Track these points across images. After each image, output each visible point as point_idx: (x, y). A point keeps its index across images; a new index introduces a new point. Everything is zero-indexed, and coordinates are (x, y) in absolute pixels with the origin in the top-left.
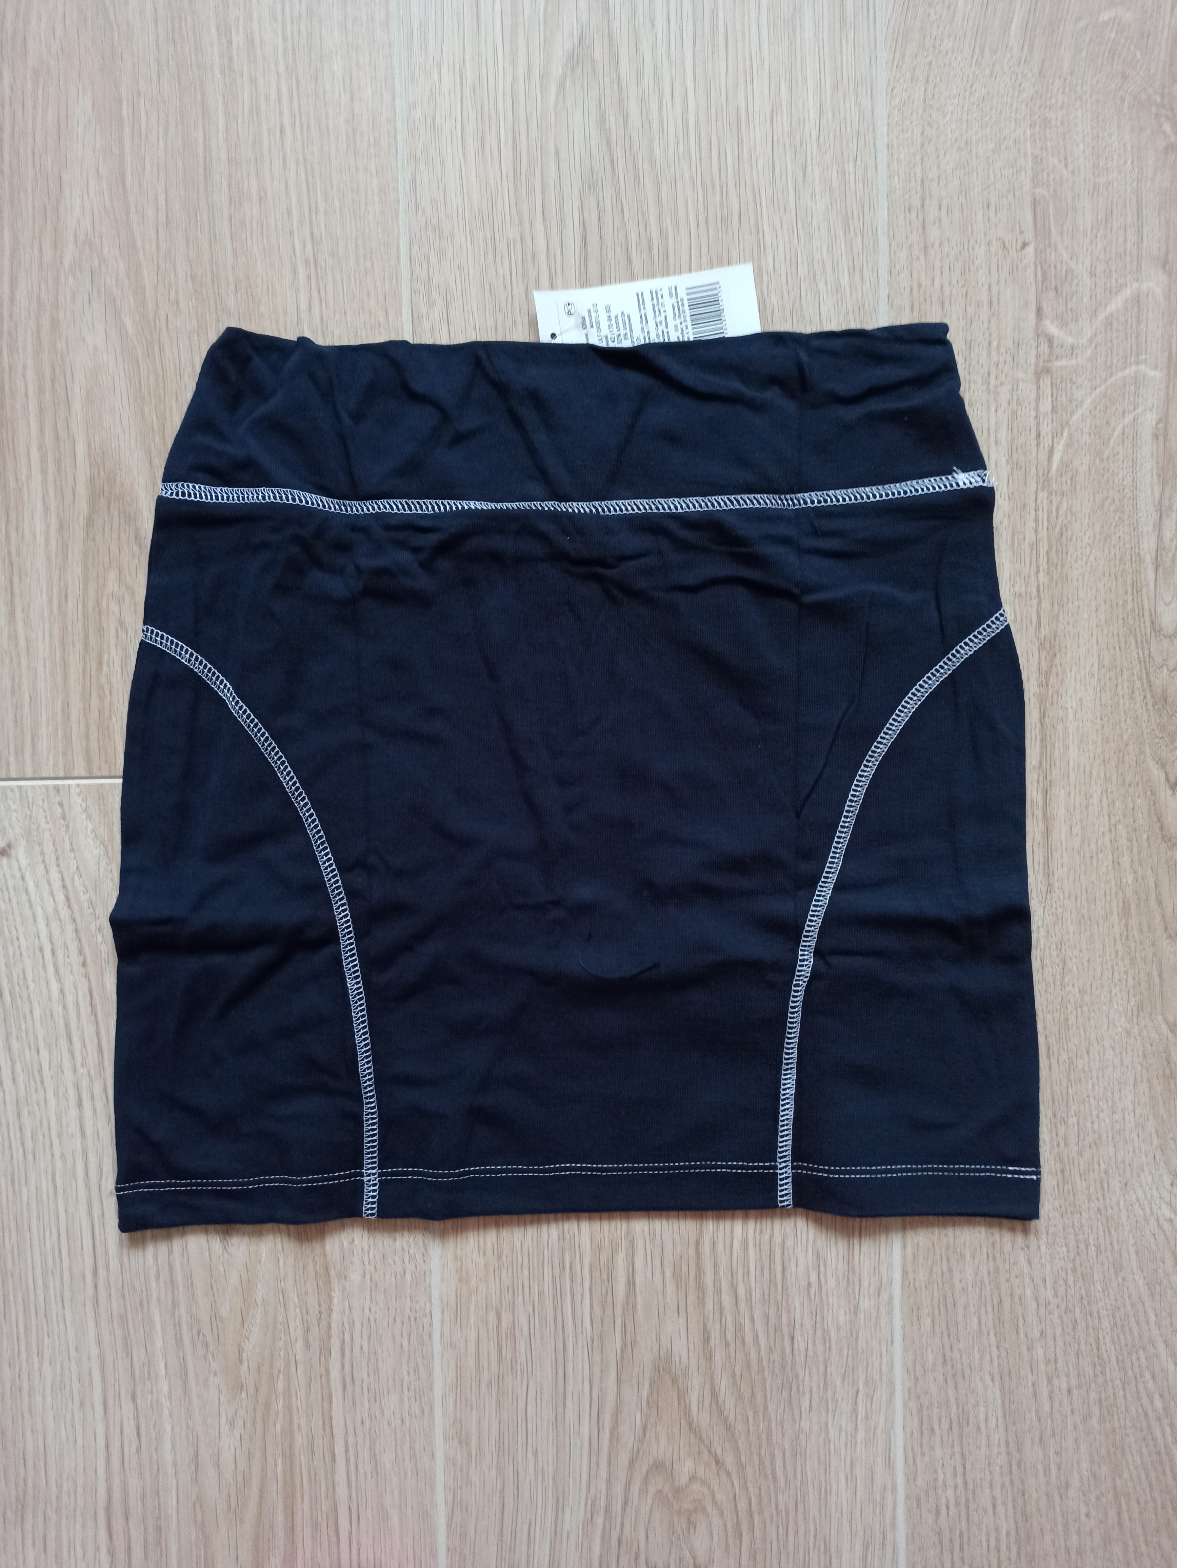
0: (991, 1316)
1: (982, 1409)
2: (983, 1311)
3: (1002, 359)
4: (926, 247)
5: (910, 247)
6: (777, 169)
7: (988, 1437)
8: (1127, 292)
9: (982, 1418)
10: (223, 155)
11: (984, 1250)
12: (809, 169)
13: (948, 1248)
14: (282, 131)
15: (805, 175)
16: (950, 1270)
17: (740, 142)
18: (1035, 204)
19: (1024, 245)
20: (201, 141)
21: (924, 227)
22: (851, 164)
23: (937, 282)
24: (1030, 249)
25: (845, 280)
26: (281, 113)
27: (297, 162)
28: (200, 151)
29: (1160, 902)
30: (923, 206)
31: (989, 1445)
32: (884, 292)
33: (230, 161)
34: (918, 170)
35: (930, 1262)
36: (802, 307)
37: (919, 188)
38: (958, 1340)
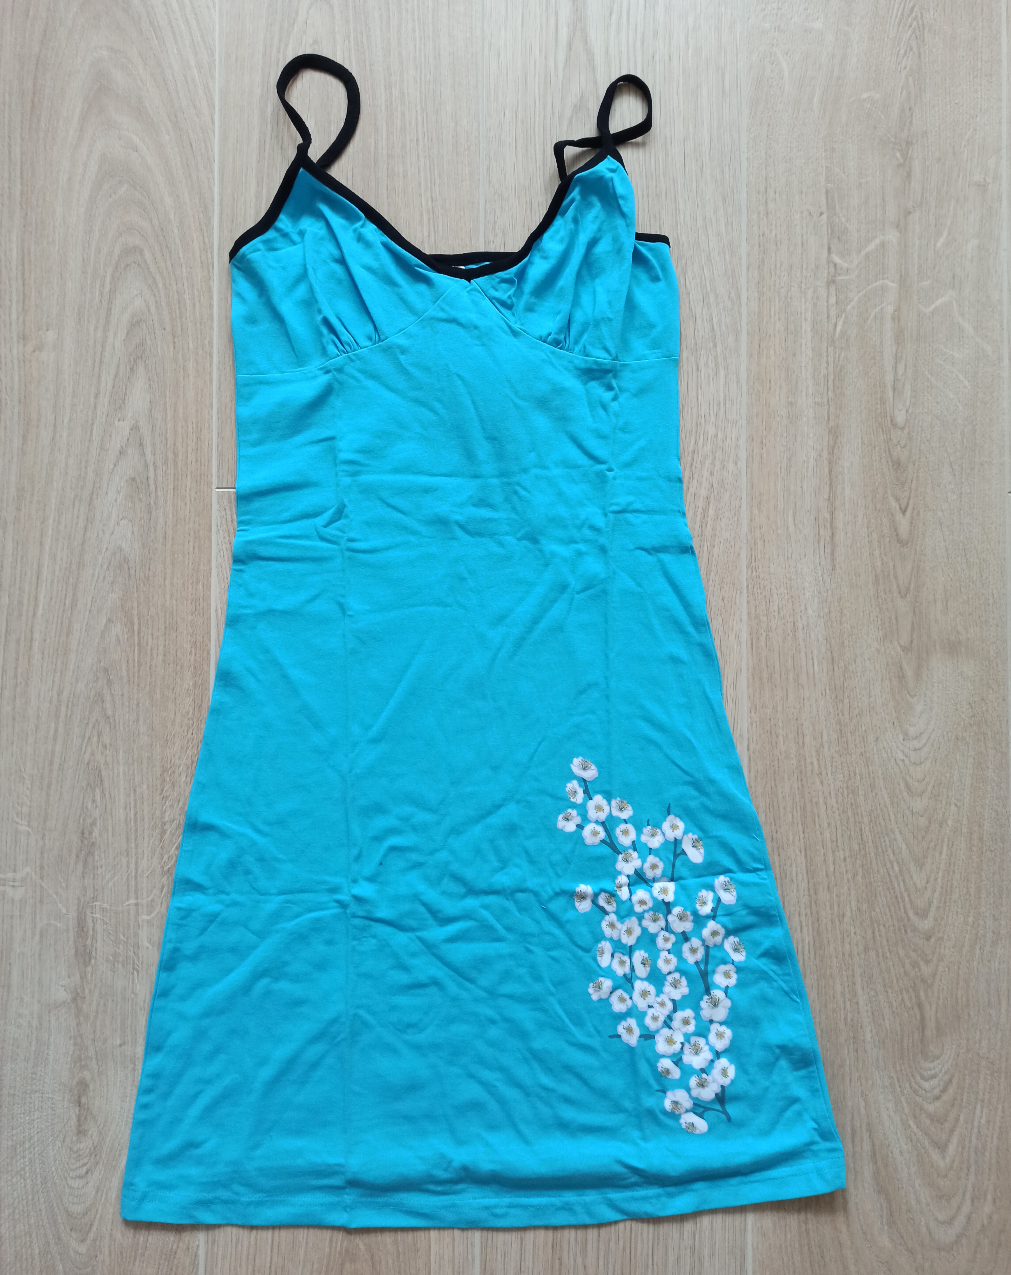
0: (799, 814)
1: (794, 869)
2: (795, 811)
3: (809, 275)
4: (767, 213)
5: (759, 213)
6: (687, 169)
7: (798, 885)
8: (877, 241)
9: (794, 874)
10: (385, 152)
11: (796, 775)
12: (704, 169)
13: (774, 773)
14: (417, 140)
15: (702, 173)
16: (776, 786)
17: (667, 155)
18: (827, 192)
19: (821, 214)
20: (373, 144)
21: (766, 203)
22: (727, 168)
23: (773, 232)
24: (824, 217)
25: (723, 229)
26: (417, 131)
27: (425, 157)
28: (372, 150)
29: (896, 577)
30: (766, 192)
31: (798, 890)
32: (744, 236)
33: (388, 156)
34: (764, 172)
35: (764, 781)
36: (699, 242)
37: (764, 182)
38: (780, 827)
